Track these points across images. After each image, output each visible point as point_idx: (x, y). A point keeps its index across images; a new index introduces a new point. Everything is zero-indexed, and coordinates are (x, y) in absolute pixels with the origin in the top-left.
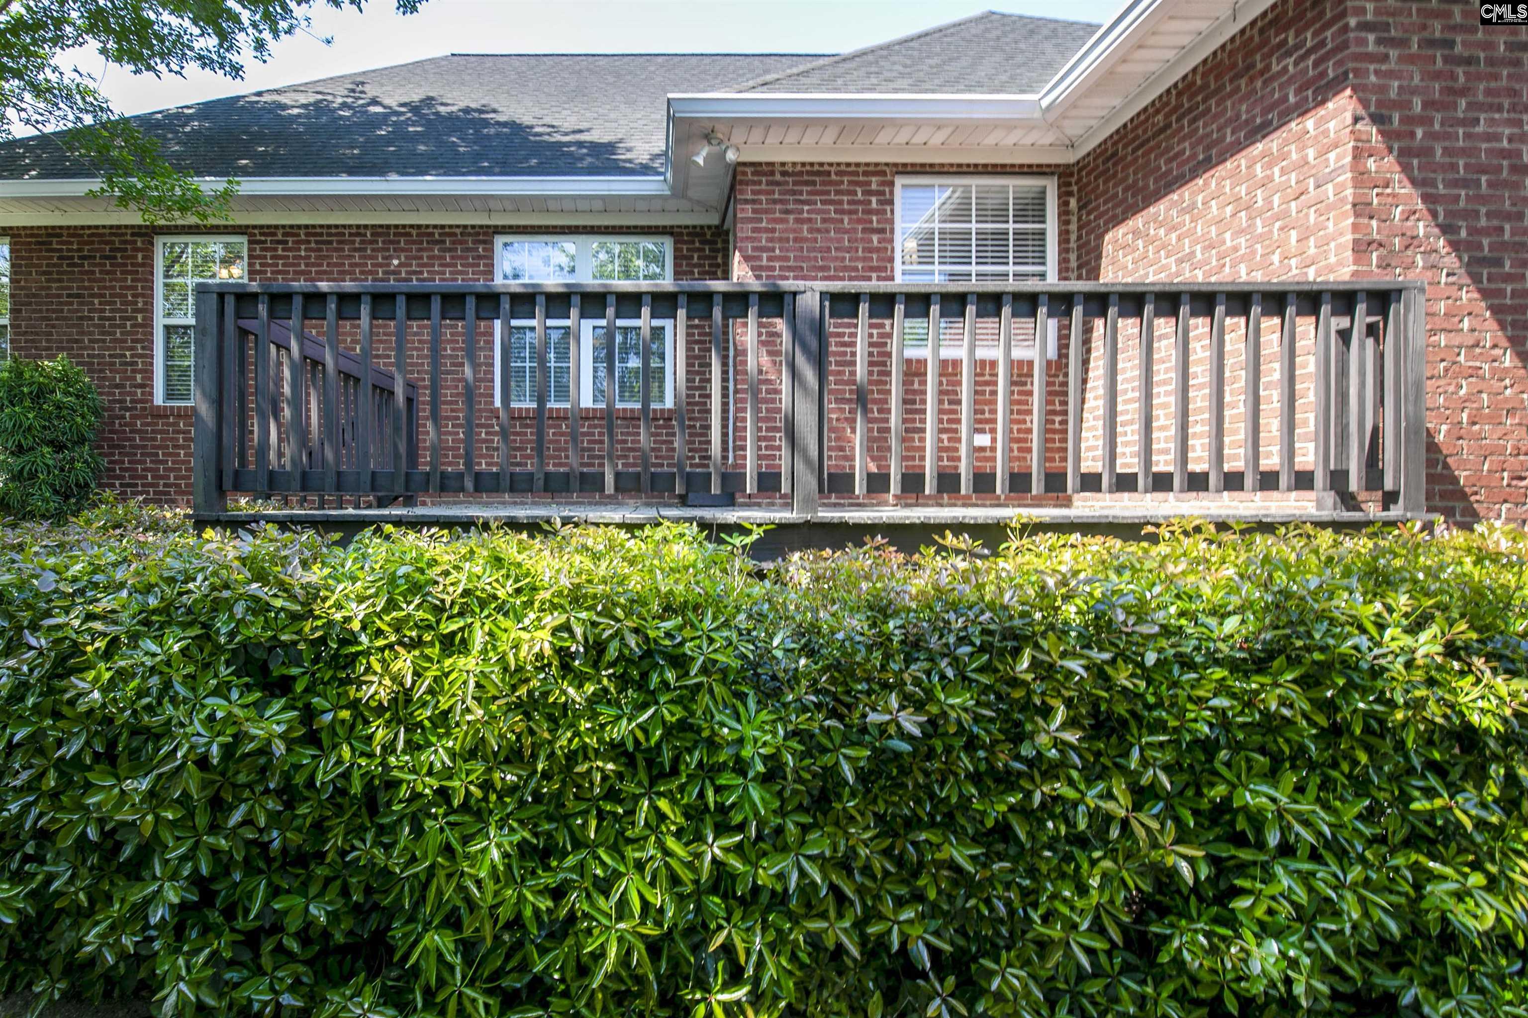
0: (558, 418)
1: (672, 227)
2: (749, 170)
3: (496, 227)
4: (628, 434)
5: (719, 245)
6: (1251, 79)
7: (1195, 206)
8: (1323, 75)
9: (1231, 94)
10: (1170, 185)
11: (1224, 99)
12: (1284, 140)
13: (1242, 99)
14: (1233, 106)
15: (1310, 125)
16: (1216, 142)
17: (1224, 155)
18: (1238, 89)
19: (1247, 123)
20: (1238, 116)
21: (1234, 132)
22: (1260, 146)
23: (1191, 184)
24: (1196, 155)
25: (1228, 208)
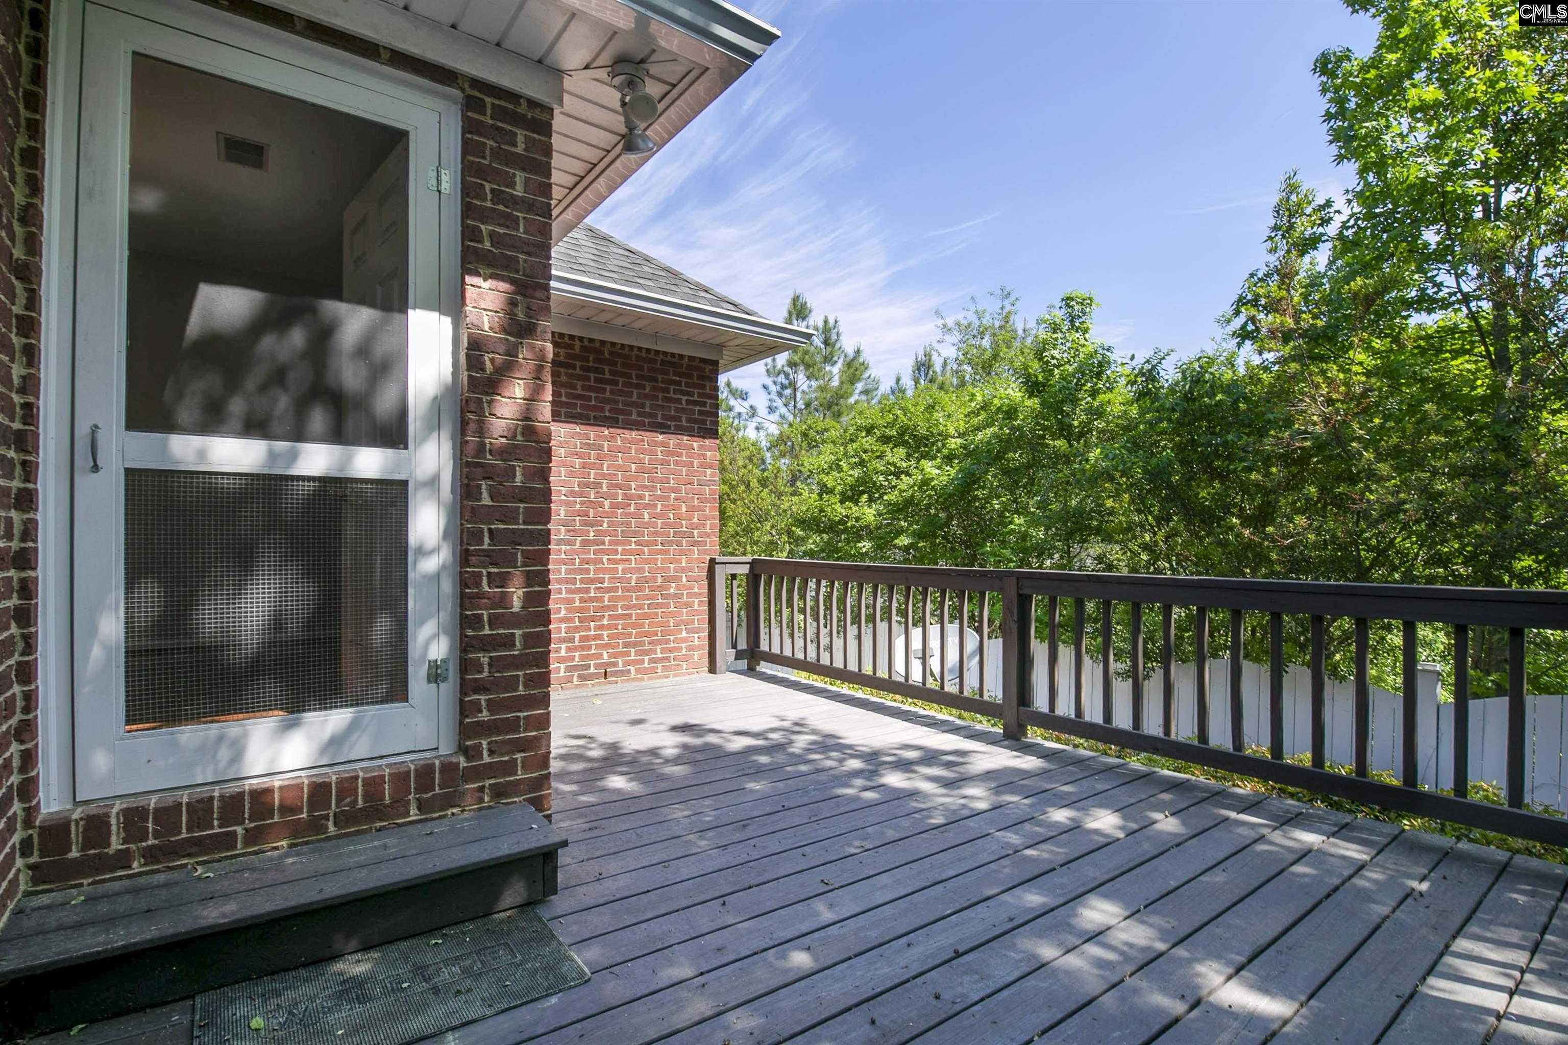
6: (654, 388)
7: (600, 447)
8: (704, 422)
9: (637, 386)
10: (573, 417)
11: (631, 385)
12: (678, 444)
13: (646, 396)
14: (639, 396)
15: (695, 444)
16: (623, 412)
17: (630, 425)
18: (644, 387)
19: (650, 415)
20: (643, 406)
21: (639, 414)
22: (661, 437)
23: (596, 428)
24: (602, 409)
25: (633, 466)
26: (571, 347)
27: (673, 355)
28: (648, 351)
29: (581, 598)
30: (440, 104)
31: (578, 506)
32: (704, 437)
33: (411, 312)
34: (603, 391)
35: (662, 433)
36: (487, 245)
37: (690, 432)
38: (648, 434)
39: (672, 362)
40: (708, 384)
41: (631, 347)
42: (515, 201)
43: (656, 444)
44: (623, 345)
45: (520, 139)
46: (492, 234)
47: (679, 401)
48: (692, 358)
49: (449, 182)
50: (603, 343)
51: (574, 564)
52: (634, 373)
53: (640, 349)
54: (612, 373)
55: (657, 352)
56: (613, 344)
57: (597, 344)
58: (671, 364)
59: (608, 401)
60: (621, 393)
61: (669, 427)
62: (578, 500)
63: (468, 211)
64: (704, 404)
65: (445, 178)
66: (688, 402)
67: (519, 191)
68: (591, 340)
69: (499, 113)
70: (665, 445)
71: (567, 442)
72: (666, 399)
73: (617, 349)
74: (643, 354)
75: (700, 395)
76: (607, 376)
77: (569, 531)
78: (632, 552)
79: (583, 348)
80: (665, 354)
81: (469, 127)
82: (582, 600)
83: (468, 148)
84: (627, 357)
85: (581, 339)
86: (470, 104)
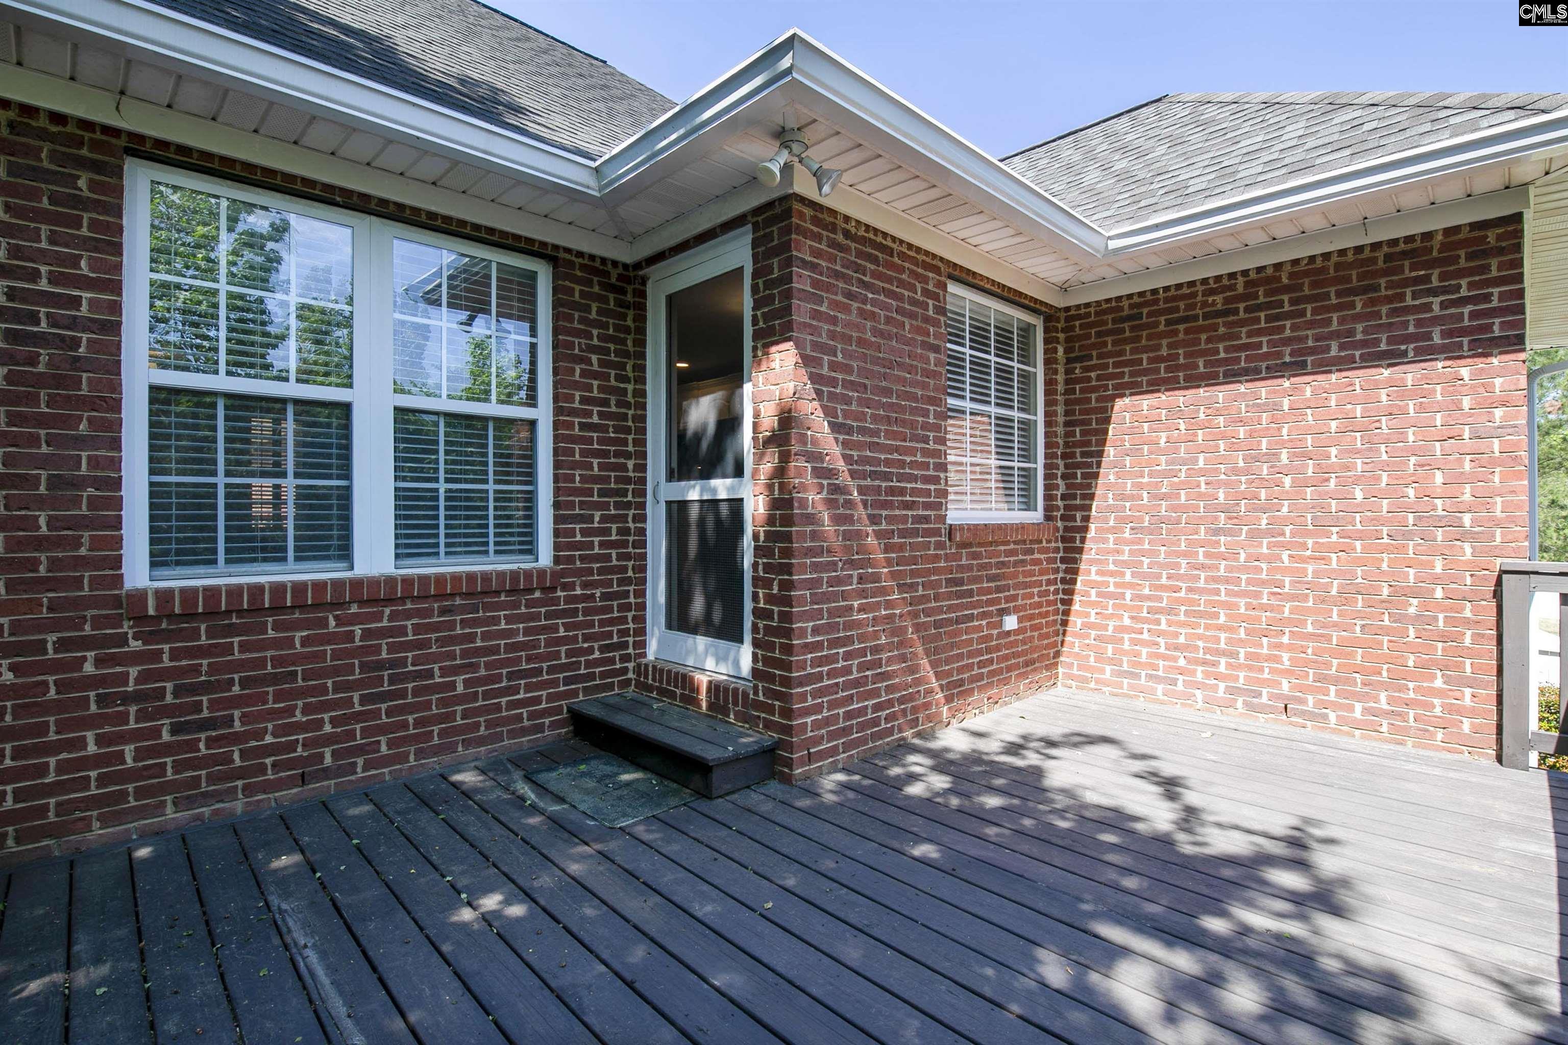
0: (316, 606)
1: (556, 247)
2: (808, 212)
3: (141, 138)
4: (475, 623)
5: (629, 298)
6: (1372, 302)
7: (1277, 407)
8: (1486, 329)
10: (1234, 375)
11: (1327, 309)
12: (1425, 377)
13: (1357, 318)
14: (1343, 321)
15: (1465, 372)
16: (1314, 351)
17: (1325, 367)
18: (1352, 306)
19: (1365, 342)
20: (1351, 333)
21: (1343, 348)
22: (1387, 373)
23: (1269, 382)
24: (1280, 355)
25: (1334, 424)
26: (1232, 288)
27: (1409, 239)
29: (1247, 604)
31: (1243, 487)
32: (1487, 355)
34: (1281, 329)
35: (1390, 365)
37: (1452, 352)
38: (1360, 373)
39: (1409, 250)
41: (1326, 256)
43: (1376, 384)
44: (1312, 258)
47: (1425, 308)
48: (1452, 230)
50: (1278, 266)
51: (1237, 560)
52: (1332, 290)
53: (1341, 252)
54: (1294, 301)
56: (1295, 262)
57: (1270, 271)
58: (1404, 254)
59: (1289, 341)
60: (1311, 324)
61: (1405, 353)
62: (1243, 479)
64: (1487, 298)
66: (1445, 304)
68: (1260, 269)
70: (1395, 383)
71: (1226, 408)
72: (1398, 311)
73: (1302, 267)
74: (1350, 257)
75: (1474, 285)
76: (1286, 307)
77: (1230, 518)
78: (1333, 549)
79: (1250, 283)
82: (1249, 607)
84: (1323, 270)
85: (1246, 272)
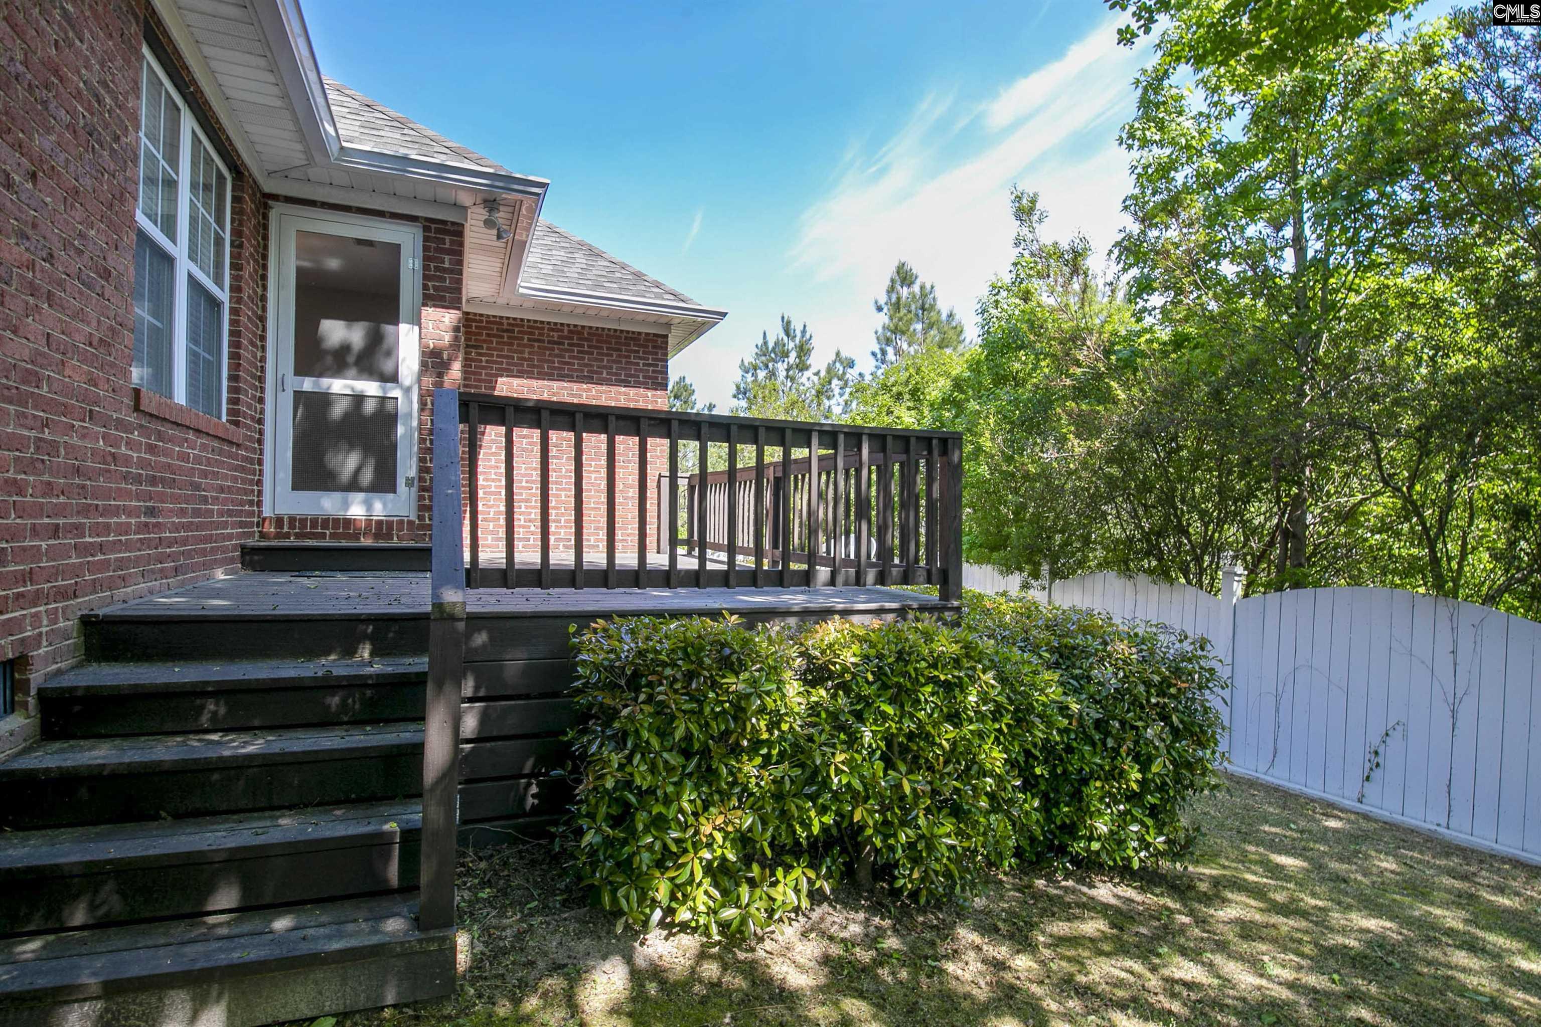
6: (619, 356)
8: (657, 378)
9: (607, 355)
10: (562, 377)
11: (603, 354)
12: (636, 394)
13: (614, 361)
14: (608, 361)
16: (596, 373)
18: (612, 355)
19: (616, 374)
20: (611, 368)
21: (608, 374)
22: (623, 389)
24: (582, 371)
26: (562, 331)
27: (633, 333)
28: (615, 330)
30: (415, 230)
32: (656, 389)
33: (401, 325)
34: (584, 359)
35: (624, 386)
36: (432, 291)
37: (646, 386)
39: (633, 338)
40: (660, 352)
41: (603, 329)
42: (445, 270)
43: (620, 393)
44: (597, 328)
45: (447, 241)
46: (434, 286)
47: (638, 364)
48: (647, 334)
49: (418, 264)
50: (583, 327)
52: (605, 346)
53: (609, 330)
54: (589, 347)
55: (622, 331)
56: (591, 328)
59: (586, 365)
60: (596, 360)
61: (630, 382)
63: (426, 277)
64: (657, 366)
65: (416, 263)
66: (644, 365)
67: (447, 265)
68: (575, 326)
69: (438, 231)
70: (625, 394)
72: (627, 363)
73: (593, 331)
74: (612, 333)
75: (653, 359)
76: (586, 349)
79: (570, 332)
80: (628, 332)
81: (426, 239)
83: (426, 249)
84: (601, 335)
85: (568, 325)
86: (426, 229)
